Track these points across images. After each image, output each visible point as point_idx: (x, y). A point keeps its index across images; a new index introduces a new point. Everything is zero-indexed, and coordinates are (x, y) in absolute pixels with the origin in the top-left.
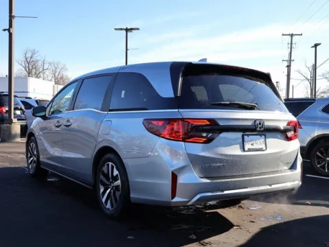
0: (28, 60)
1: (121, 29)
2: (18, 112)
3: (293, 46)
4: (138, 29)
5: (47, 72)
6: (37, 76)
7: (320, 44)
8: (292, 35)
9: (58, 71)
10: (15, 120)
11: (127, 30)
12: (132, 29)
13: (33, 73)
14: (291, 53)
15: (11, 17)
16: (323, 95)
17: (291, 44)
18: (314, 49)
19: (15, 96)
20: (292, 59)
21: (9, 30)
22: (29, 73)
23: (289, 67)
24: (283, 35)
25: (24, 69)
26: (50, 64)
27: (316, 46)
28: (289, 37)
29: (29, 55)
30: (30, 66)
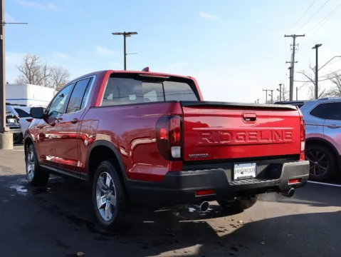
0: (30, 66)
1: (119, 34)
2: (12, 120)
3: (296, 47)
4: (136, 33)
5: (49, 79)
6: (39, 83)
7: (321, 45)
8: (294, 37)
9: (60, 77)
10: (7, 129)
11: (125, 34)
12: (129, 34)
13: (35, 80)
14: (293, 54)
16: (328, 96)
17: (294, 45)
18: (315, 50)
19: (7, 104)
20: (295, 61)
22: (30, 80)
23: (291, 69)
24: (285, 36)
25: (25, 76)
26: (52, 70)
27: (317, 47)
28: (292, 39)
29: (30, 61)
30: (31, 72)
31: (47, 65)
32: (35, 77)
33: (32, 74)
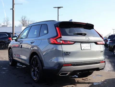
0: (23, 20)
1: (56, 7)
4: (62, 7)
6: (26, 26)
11: (58, 8)
12: (60, 7)
15: (13, 4)
19: (15, 34)
21: (12, 9)
22: (23, 25)
25: (21, 24)
29: (23, 18)
30: (24, 22)
31: (30, 20)
32: (25, 24)
33: (24, 23)
